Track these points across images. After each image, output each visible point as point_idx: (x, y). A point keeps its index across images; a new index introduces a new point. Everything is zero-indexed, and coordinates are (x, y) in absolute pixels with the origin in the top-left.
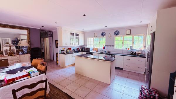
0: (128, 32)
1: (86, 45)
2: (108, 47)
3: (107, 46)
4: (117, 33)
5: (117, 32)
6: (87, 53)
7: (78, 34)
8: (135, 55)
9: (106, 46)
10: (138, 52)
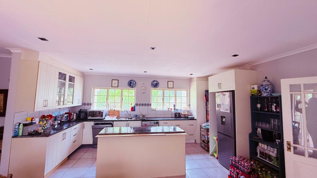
0: (171, 84)
1: (88, 104)
2: (141, 107)
3: (140, 105)
4: (155, 85)
5: (155, 82)
6: (96, 124)
7: (74, 78)
8: (181, 117)
9: (137, 105)
10: (184, 113)
